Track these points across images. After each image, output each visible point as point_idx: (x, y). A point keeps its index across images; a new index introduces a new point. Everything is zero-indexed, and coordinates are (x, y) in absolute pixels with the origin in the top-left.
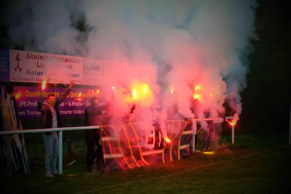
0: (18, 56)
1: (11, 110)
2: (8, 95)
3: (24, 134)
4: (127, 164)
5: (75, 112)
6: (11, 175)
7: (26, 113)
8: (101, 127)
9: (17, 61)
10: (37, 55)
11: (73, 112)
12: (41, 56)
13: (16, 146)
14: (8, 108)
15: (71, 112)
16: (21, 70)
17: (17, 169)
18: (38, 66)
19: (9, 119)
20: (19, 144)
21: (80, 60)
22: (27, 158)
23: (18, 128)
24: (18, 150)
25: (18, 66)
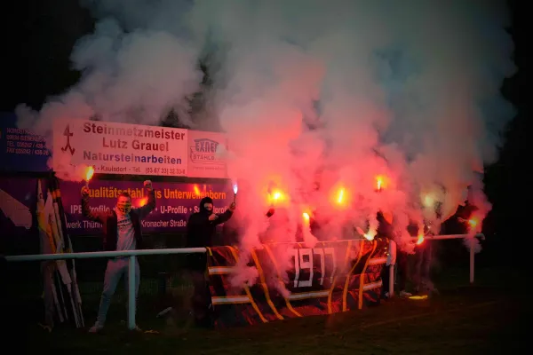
0: (68, 129)
1: (54, 220)
2: (49, 193)
3: (76, 259)
4: (258, 315)
5: (173, 223)
6: (50, 330)
7: (82, 224)
8: (208, 250)
9: (66, 137)
10: (103, 126)
11: (169, 224)
12: (110, 129)
13: (62, 282)
14: (50, 216)
15: (165, 224)
16: (73, 152)
17: (62, 320)
18: (104, 145)
19: (50, 234)
20: (67, 278)
21: (183, 135)
22: (80, 301)
23: (65, 250)
24: (65, 286)
25: (68, 145)
